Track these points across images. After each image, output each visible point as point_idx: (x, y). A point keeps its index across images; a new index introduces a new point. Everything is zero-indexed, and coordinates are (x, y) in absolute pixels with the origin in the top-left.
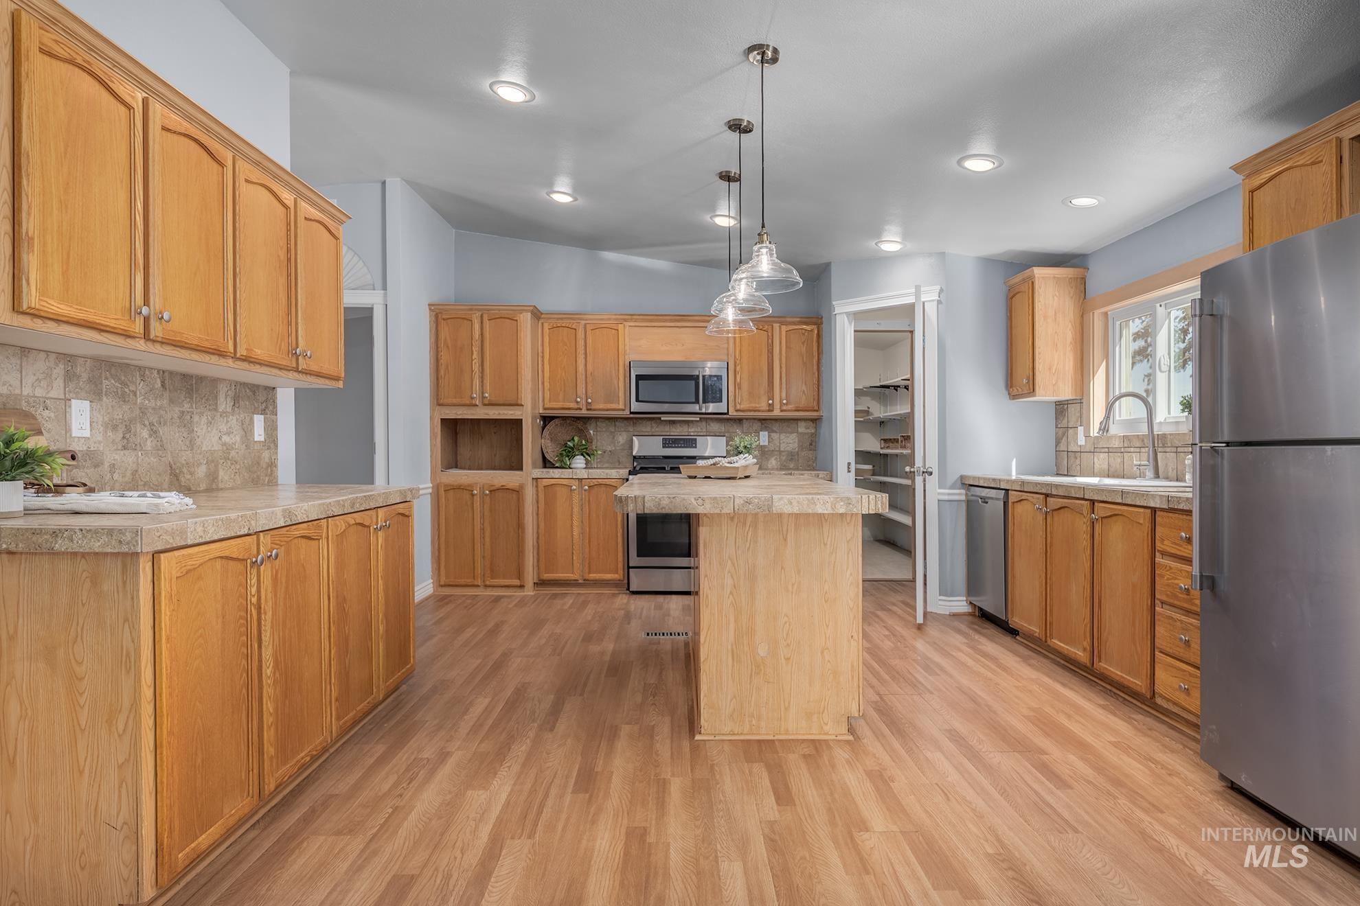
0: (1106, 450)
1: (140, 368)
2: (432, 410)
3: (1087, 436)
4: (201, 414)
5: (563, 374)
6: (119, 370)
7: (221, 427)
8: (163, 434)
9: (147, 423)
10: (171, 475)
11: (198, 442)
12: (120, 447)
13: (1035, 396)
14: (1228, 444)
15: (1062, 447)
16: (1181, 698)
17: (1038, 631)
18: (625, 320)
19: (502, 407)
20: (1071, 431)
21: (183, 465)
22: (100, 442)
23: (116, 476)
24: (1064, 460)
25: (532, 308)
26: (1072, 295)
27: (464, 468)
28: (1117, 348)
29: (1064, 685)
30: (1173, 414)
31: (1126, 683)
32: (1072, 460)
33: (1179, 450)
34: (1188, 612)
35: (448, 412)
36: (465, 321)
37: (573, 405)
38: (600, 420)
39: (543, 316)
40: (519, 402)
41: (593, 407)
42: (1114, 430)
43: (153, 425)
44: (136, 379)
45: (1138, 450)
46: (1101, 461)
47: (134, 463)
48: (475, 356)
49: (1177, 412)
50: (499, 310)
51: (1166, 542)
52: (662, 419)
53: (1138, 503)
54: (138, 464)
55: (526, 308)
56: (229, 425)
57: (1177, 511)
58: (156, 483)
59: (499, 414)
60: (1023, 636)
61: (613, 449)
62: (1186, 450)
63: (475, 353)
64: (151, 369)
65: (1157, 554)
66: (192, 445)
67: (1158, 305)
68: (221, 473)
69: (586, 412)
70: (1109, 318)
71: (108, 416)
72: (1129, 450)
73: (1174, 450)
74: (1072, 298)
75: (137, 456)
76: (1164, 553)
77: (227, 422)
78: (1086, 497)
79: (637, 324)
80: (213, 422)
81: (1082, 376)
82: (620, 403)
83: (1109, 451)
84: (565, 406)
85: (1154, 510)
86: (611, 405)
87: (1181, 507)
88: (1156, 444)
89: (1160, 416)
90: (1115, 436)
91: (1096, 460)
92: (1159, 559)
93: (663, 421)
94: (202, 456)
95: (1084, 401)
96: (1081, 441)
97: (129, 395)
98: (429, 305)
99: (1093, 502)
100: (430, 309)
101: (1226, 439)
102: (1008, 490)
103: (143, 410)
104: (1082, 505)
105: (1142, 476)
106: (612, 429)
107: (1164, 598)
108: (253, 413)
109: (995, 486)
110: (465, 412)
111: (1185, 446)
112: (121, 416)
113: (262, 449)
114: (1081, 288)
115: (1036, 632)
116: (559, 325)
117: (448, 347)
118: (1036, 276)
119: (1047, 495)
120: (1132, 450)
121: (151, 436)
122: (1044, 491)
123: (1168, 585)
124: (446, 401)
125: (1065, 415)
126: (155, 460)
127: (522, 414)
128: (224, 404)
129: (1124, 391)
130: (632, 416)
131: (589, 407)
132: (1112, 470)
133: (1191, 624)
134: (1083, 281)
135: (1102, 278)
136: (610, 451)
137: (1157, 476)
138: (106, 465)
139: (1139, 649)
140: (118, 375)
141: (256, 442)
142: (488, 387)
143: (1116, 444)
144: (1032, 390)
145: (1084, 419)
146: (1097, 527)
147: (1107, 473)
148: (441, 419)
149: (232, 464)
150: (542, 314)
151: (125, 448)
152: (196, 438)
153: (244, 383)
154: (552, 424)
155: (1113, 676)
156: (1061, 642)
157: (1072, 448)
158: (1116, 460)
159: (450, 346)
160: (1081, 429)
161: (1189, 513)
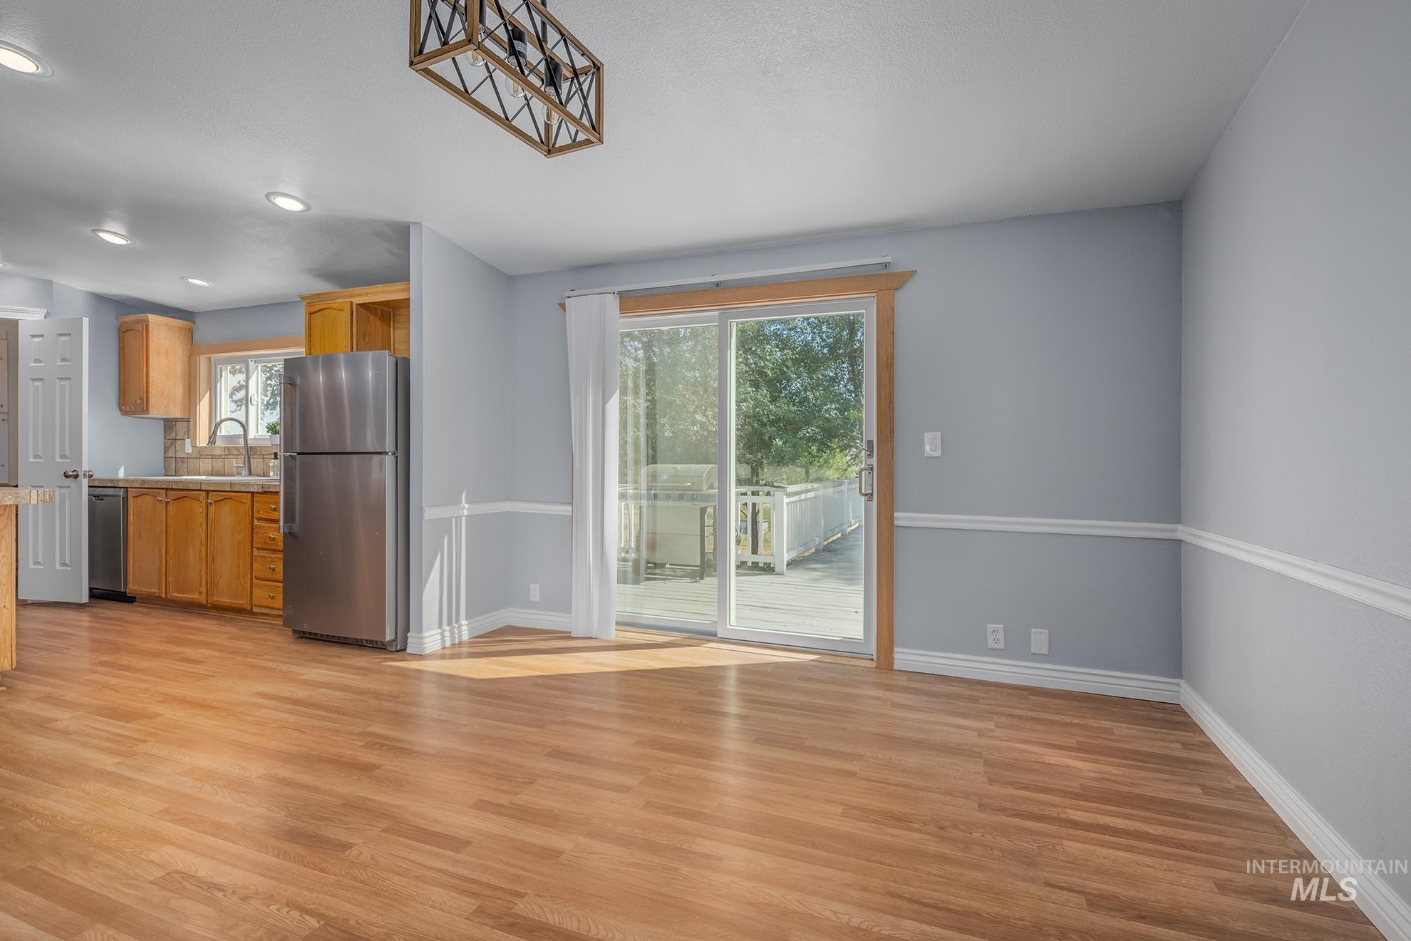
0: (211, 457)
3: (194, 446)
13: (149, 414)
14: (298, 454)
15: (171, 453)
16: (269, 603)
17: (158, 591)
20: (178, 442)
24: (172, 461)
26: (181, 339)
28: (219, 384)
29: (184, 621)
30: (260, 433)
31: (233, 605)
32: (179, 464)
33: (266, 457)
34: (274, 551)
42: (219, 443)
45: (235, 457)
46: (206, 464)
49: (263, 432)
51: (261, 512)
53: (243, 490)
57: (268, 493)
60: (140, 601)
62: (269, 457)
65: (255, 520)
67: (250, 360)
70: (212, 362)
72: (228, 457)
73: (262, 457)
74: (181, 342)
76: (259, 519)
78: (202, 489)
81: (190, 400)
83: (213, 457)
85: (253, 493)
87: (270, 490)
88: (250, 452)
89: (251, 435)
90: (218, 447)
91: (201, 464)
92: (256, 522)
95: (192, 420)
96: (189, 449)
99: (208, 492)
101: (298, 451)
102: (127, 488)
104: (200, 494)
105: (239, 474)
107: (259, 546)
109: (113, 485)
111: (270, 454)
114: (190, 335)
115: (156, 593)
118: (150, 320)
119: (167, 489)
120: (231, 456)
122: (164, 486)
123: (262, 538)
125: (173, 430)
129: (223, 417)
132: (215, 471)
133: (277, 558)
134: (191, 332)
135: (206, 331)
137: (250, 474)
139: (242, 582)
143: (219, 452)
144: (145, 409)
145: (191, 433)
146: (212, 509)
147: (210, 473)
155: (223, 604)
156: (179, 593)
157: (180, 454)
158: (218, 464)
160: (188, 441)
161: (277, 493)
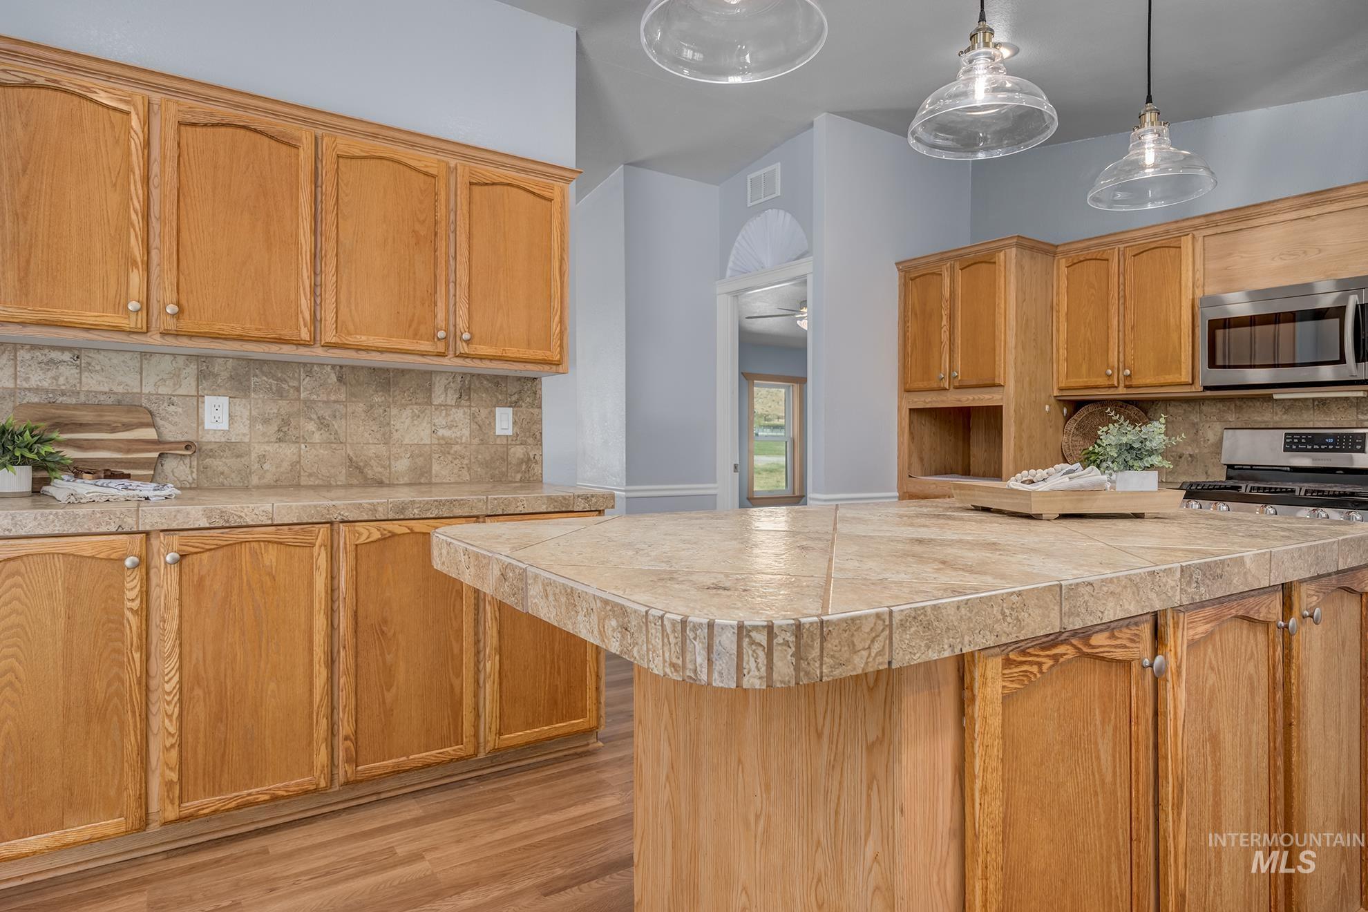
1: (305, 364)
2: (900, 398)
4: (404, 406)
5: (1089, 334)
6: (274, 368)
7: (436, 421)
8: (339, 427)
9: (314, 416)
10: (349, 467)
11: (396, 436)
12: (274, 439)
18: (1196, 228)
19: (972, 390)
21: (370, 458)
22: (244, 435)
23: (266, 467)
25: (1015, 240)
27: (977, 476)
35: (916, 400)
36: (935, 277)
37: (1102, 381)
38: (1173, 403)
39: (1060, 249)
40: (997, 381)
41: (1134, 382)
43: (324, 419)
44: (300, 375)
47: (294, 454)
48: (944, 322)
50: (975, 252)
52: (1275, 397)
54: (300, 456)
55: (1007, 242)
56: (450, 418)
58: (328, 475)
59: (974, 399)
61: (1197, 451)
63: (944, 318)
64: (321, 365)
66: (387, 440)
68: (436, 468)
69: (1125, 391)
71: (257, 410)
75: (300, 449)
77: (447, 415)
79: (1219, 230)
80: (422, 416)
82: (1183, 373)
84: (1089, 384)
86: (1167, 377)
93: (1276, 400)
94: (403, 449)
97: (288, 391)
98: (897, 264)
100: (899, 270)
103: (309, 404)
106: (1194, 418)
108: (495, 407)
110: (934, 399)
112: (276, 411)
113: (511, 444)
116: (1081, 259)
117: (916, 315)
121: (319, 429)
124: (916, 385)
126: (326, 452)
127: (1002, 399)
128: (439, 396)
130: (1208, 393)
131: (1127, 383)
136: (1190, 455)
138: (253, 456)
140: (273, 371)
141: (498, 436)
142: (959, 363)
148: (910, 409)
149: (455, 459)
150: (1057, 246)
151: (280, 440)
152: (393, 431)
153: (479, 375)
154: (1083, 412)
159: (918, 312)
